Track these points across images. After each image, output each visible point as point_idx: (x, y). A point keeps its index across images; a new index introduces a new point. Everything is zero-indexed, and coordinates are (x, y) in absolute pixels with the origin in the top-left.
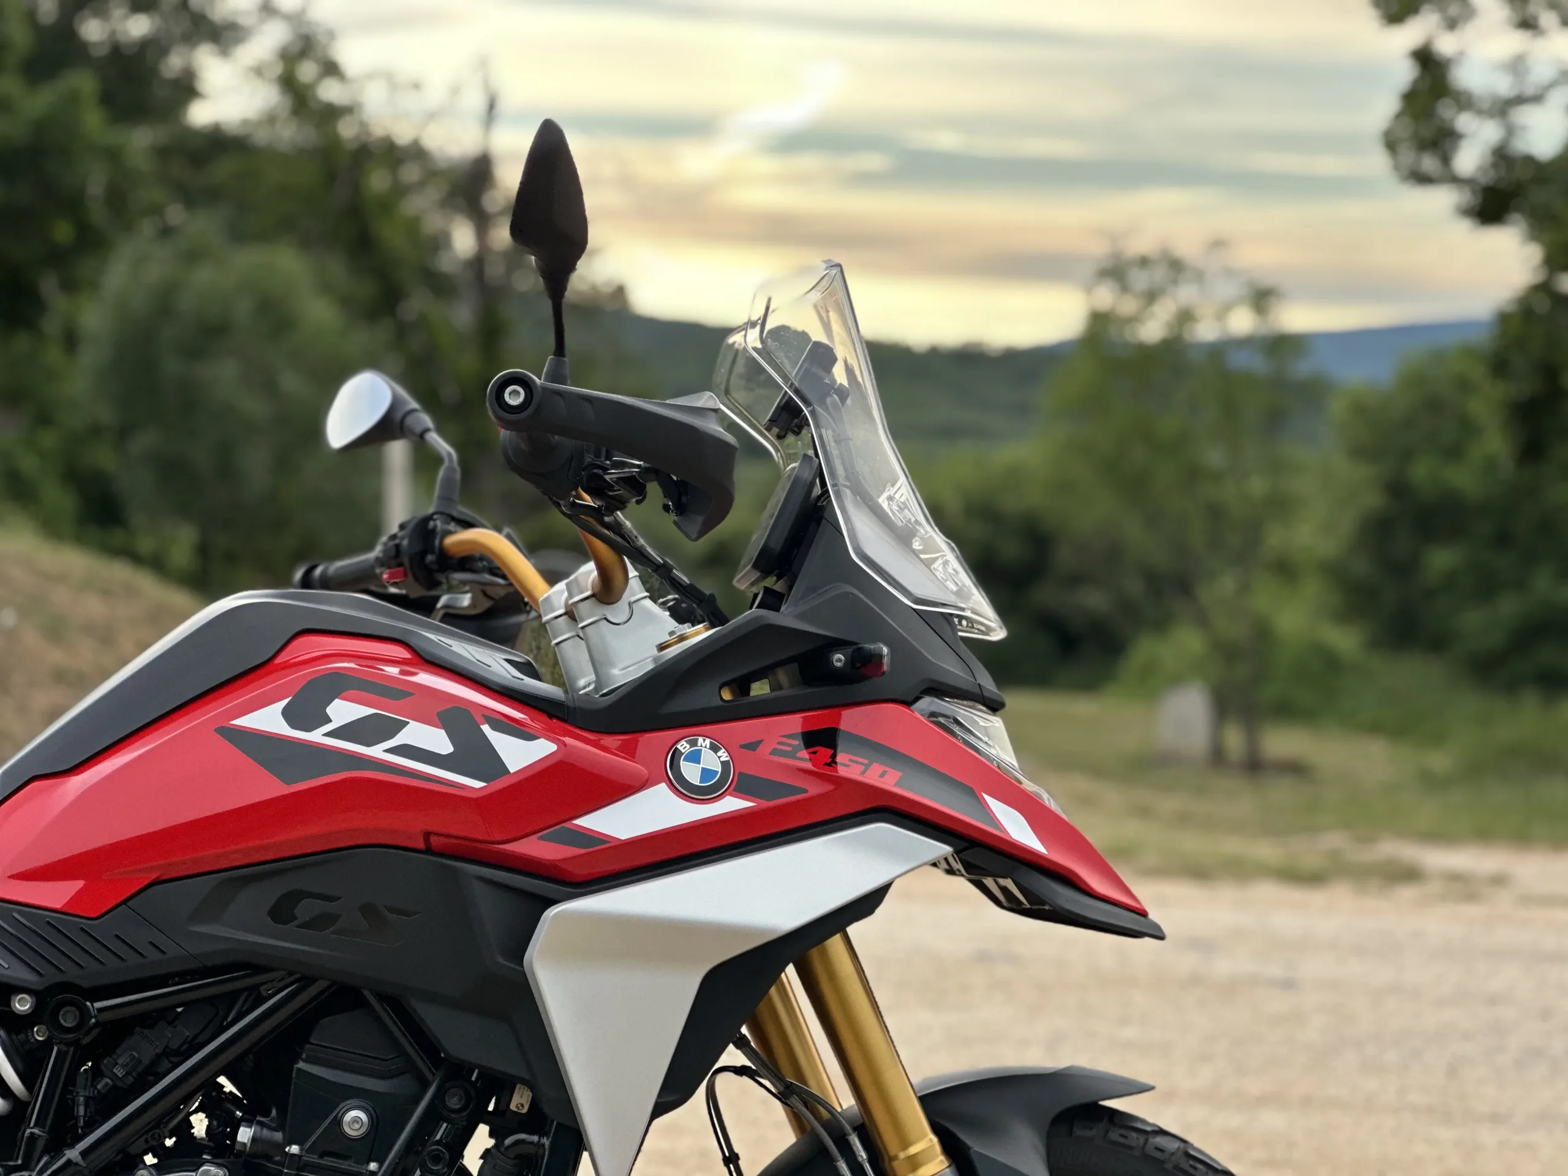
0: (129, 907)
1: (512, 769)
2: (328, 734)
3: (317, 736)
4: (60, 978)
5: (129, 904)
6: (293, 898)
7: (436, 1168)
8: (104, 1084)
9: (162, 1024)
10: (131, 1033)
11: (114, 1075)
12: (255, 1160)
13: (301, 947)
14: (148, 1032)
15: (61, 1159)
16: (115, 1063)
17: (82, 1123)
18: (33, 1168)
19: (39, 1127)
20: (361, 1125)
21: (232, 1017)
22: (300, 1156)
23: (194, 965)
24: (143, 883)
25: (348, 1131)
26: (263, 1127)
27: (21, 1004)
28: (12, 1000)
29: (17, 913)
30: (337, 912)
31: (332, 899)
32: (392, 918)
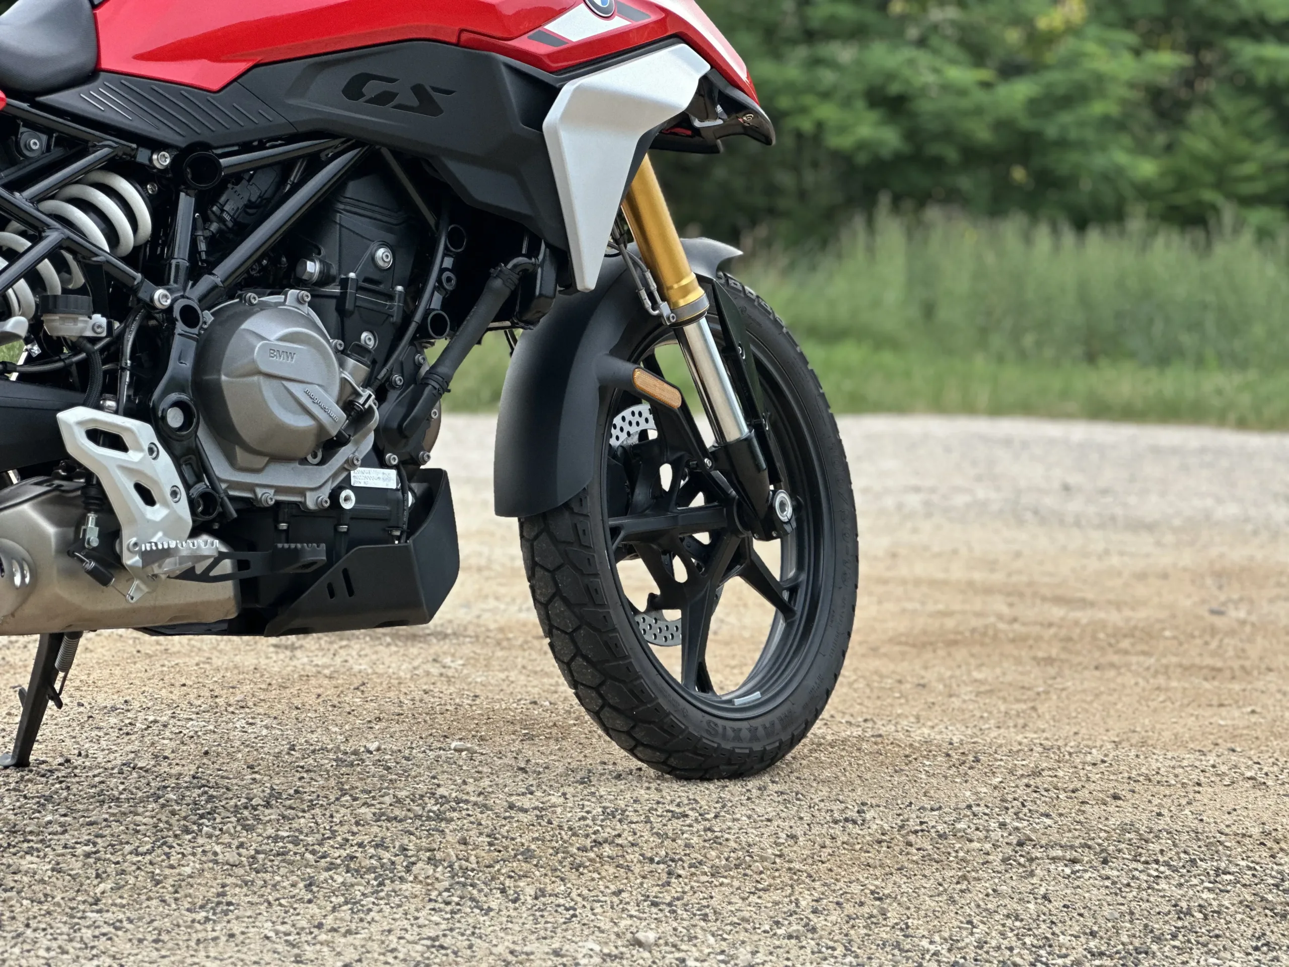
0: (239, 83)
4: (197, 139)
5: (239, 80)
6: (362, 79)
7: (449, 287)
8: (214, 227)
9: (244, 182)
10: (226, 188)
11: (221, 220)
12: (315, 286)
13: (368, 118)
14: (237, 188)
15: (206, 282)
16: (222, 211)
17: (204, 256)
18: (184, 289)
19: (180, 256)
20: (390, 259)
21: (294, 177)
22: (357, 280)
23: (292, 130)
24: (250, 64)
25: (381, 263)
26: (321, 261)
27: (162, 160)
28: (155, 157)
29: (155, 85)
30: (395, 91)
31: (392, 80)
32: (436, 96)
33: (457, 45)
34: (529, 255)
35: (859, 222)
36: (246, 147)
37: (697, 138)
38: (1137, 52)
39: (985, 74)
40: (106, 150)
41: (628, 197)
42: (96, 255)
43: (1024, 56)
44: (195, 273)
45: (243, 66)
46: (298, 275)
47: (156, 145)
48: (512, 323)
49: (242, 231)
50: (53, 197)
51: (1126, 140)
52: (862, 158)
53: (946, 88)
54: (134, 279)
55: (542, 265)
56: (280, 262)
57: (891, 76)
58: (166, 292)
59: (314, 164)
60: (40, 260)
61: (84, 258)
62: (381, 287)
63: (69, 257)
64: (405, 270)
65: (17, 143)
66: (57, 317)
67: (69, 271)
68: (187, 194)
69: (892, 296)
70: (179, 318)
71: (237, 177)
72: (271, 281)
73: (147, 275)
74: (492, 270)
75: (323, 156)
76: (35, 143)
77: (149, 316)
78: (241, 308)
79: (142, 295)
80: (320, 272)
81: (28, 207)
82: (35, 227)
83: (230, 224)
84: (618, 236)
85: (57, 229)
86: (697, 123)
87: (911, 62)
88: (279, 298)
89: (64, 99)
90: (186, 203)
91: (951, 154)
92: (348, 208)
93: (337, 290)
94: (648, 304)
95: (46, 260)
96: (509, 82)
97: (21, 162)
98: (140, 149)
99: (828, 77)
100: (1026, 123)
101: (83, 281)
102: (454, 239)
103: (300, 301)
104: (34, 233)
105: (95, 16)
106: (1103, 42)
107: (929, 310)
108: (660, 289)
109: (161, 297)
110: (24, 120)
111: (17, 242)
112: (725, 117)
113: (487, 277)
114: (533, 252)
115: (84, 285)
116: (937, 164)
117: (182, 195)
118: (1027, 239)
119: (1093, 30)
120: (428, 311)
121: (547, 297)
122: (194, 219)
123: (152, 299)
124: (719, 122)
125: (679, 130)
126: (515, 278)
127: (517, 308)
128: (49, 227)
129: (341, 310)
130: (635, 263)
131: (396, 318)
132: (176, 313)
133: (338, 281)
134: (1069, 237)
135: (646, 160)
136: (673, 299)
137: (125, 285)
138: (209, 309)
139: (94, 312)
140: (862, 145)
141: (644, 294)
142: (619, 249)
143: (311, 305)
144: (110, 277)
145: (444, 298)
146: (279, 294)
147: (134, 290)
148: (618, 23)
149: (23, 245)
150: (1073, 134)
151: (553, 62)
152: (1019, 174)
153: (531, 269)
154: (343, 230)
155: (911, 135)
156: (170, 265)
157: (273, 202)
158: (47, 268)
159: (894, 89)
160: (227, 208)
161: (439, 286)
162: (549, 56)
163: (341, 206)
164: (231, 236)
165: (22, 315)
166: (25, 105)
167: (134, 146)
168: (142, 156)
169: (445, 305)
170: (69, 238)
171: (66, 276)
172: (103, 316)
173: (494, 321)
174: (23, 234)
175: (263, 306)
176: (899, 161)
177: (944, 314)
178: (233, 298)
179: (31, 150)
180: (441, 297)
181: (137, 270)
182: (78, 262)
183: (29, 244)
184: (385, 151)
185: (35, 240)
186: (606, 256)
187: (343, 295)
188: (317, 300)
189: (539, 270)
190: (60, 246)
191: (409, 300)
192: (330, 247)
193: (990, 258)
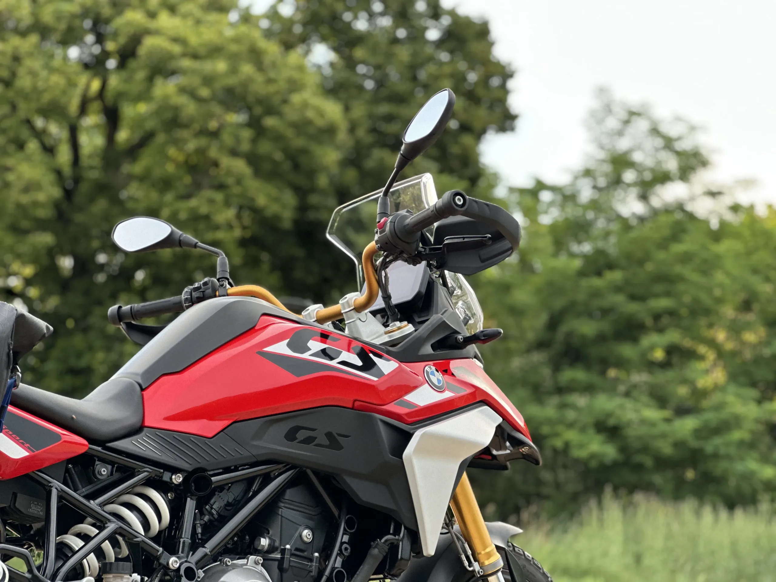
0: (224, 433)
1: (386, 373)
2: (311, 355)
3: (306, 356)
4: (198, 466)
5: (224, 431)
6: (296, 430)
7: (346, 554)
8: (206, 518)
9: (225, 491)
10: (214, 495)
11: (211, 514)
12: (264, 554)
13: (299, 452)
14: (221, 494)
15: (200, 552)
16: (212, 508)
17: (200, 536)
18: (187, 557)
19: (186, 537)
20: (311, 537)
21: (255, 487)
22: (291, 550)
23: (254, 460)
24: (231, 422)
25: (305, 539)
26: (270, 538)
27: (178, 479)
28: (173, 477)
29: (176, 435)
30: (315, 436)
31: (313, 430)
32: (339, 439)
33: (353, 408)
34: (394, 534)
35: (593, 503)
36: (227, 470)
37: (495, 461)
38: (760, 402)
39: (667, 413)
40: (146, 474)
41: (454, 498)
42: (137, 537)
43: (690, 403)
44: (194, 547)
45: (226, 423)
46: (256, 547)
47: (175, 470)
48: (384, 575)
49: (223, 520)
50: (112, 503)
51: (755, 454)
52: (594, 464)
53: (643, 422)
54: (158, 551)
55: (402, 540)
56: (245, 539)
57: (609, 415)
58: (176, 559)
59: (267, 479)
60: (104, 541)
61: (129, 539)
62: (305, 554)
63: (120, 539)
64: (320, 543)
65: (94, 471)
66: (111, 576)
67: (120, 547)
68: (191, 499)
69: (615, 549)
70: (183, 575)
71: (221, 488)
72: (239, 550)
73: (165, 549)
74: (372, 543)
75: (272, 475)
76: (104, 471)
77: (166, 574)
78: (221, 568)
79: (162, 561)
80: (269, 545)
81: (98, 509)
82: (101, 522)
83: (216, 516)
84: (448, 521)
85: (114, 522)
86: (495, 452)
87: (622, 407)
88: (244, 561)
89: (122, 444)
90: (190, 504)
91: (648, 462)
92: (286, 505)
93: (279, 556)
94: (466, 563)
95: (107, 541)
96: (383, 430)
97: (95, 482)
98: (165, 472)
99: (571, 415)
100: (694, 444)
101: (127, 552)
102: (349, 524)
103: (256, 563)
104: (100, 525)
105: (142, 395)
106: (738, 396)
107: (638, 559)
108: (473, 555)
109: (173, 562)
110: (98, 457)
111: (90, 530)
112: (511, 448)
113: (369, 547)
114: (397, 532)
115: (128, 555)
116: (639, 468)
117: (189, 499)
118: (698, 513)
119: (732, 388)
120: (333, 569)
121: (405, 560)
122: (195, 514)
123: (168, 564)
124: (508, 452)
125: (484, 456)
126: (386, 548)
127: (387, 567)
128: (109, 521)
129: (281, 569)
130: (458, 538)
131: (314, 573)
132: (182, 572)
133: (279, 551)
134: (724, 514)
135: (465, 476)
136: (482, 560)
137: (152, 555)
138: (202, 569)
139: (133, 573)
140: (593, 456)
141: (463, 557)
142: (449, 529)
143: (263, 565)
144: (143, 550)
145: (343, 561)
146: (244, 558)
147: (158, 558)
148: (448, 395)
149: (93, 532)
150: (723, 451)
151: (409, 418)
152: (690, 474)
153: (396, 543)
154: (283, 519)
155: (623, 449)
156: (180, 542)
157: (242, 503)
158: (107, 546)
159: (612, 422)
160: (214, 507)
161: (340, 553)
162: (408, 414)
163: (282, 505)
164: (216, 523)
165: (90, 575)
166: (99, 449)
167: (162, 471)
168: (166, 477)
169: (343, 565)
170: (121, 527)
171: (117, 550)
172: (138, 575)
173: (373, 574)
174: (93, 525)
175: (234, 567)
176: (615, 466)
177: (648, 561)
178: (216, 562)
179: (102, 475)
180: (341, 560)
181: (159, 546)
182: (126, 542)
183: (97, 531)
184: (309, 472)
185: (101, 529)
186: (441, 534)
187: (282, 558)
188: (266, 562)
189: (401, 543)
190: (115, 532)
191: (322, 560)
192: (275, 530)
193: (675, 527)
